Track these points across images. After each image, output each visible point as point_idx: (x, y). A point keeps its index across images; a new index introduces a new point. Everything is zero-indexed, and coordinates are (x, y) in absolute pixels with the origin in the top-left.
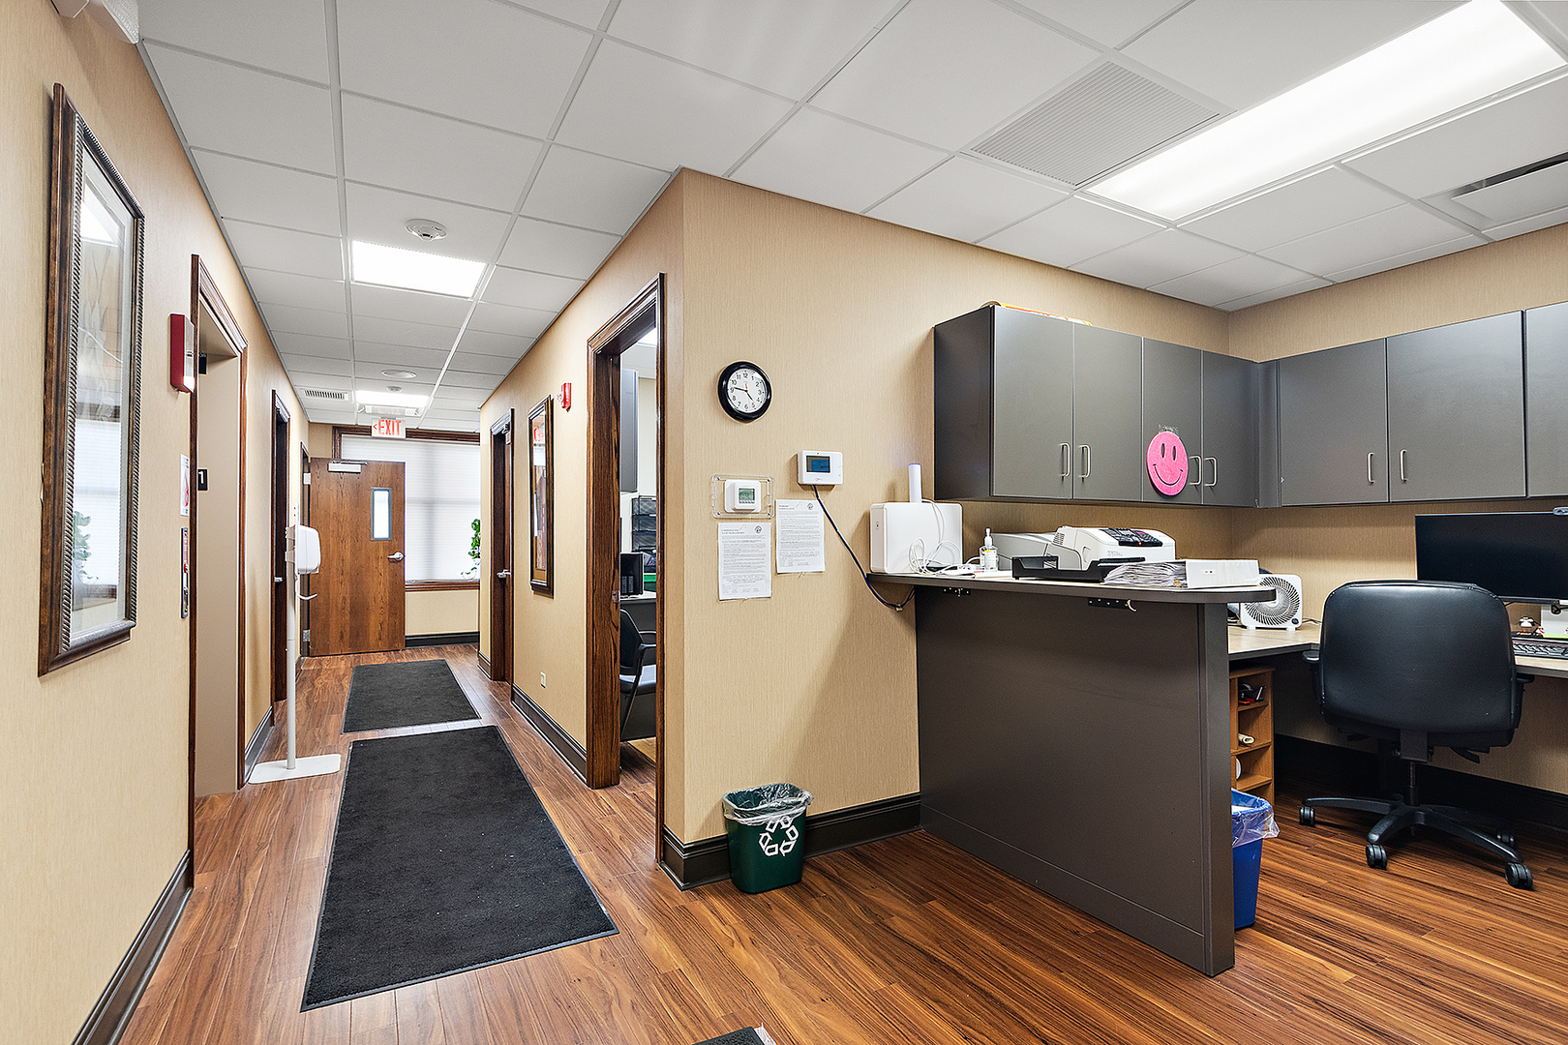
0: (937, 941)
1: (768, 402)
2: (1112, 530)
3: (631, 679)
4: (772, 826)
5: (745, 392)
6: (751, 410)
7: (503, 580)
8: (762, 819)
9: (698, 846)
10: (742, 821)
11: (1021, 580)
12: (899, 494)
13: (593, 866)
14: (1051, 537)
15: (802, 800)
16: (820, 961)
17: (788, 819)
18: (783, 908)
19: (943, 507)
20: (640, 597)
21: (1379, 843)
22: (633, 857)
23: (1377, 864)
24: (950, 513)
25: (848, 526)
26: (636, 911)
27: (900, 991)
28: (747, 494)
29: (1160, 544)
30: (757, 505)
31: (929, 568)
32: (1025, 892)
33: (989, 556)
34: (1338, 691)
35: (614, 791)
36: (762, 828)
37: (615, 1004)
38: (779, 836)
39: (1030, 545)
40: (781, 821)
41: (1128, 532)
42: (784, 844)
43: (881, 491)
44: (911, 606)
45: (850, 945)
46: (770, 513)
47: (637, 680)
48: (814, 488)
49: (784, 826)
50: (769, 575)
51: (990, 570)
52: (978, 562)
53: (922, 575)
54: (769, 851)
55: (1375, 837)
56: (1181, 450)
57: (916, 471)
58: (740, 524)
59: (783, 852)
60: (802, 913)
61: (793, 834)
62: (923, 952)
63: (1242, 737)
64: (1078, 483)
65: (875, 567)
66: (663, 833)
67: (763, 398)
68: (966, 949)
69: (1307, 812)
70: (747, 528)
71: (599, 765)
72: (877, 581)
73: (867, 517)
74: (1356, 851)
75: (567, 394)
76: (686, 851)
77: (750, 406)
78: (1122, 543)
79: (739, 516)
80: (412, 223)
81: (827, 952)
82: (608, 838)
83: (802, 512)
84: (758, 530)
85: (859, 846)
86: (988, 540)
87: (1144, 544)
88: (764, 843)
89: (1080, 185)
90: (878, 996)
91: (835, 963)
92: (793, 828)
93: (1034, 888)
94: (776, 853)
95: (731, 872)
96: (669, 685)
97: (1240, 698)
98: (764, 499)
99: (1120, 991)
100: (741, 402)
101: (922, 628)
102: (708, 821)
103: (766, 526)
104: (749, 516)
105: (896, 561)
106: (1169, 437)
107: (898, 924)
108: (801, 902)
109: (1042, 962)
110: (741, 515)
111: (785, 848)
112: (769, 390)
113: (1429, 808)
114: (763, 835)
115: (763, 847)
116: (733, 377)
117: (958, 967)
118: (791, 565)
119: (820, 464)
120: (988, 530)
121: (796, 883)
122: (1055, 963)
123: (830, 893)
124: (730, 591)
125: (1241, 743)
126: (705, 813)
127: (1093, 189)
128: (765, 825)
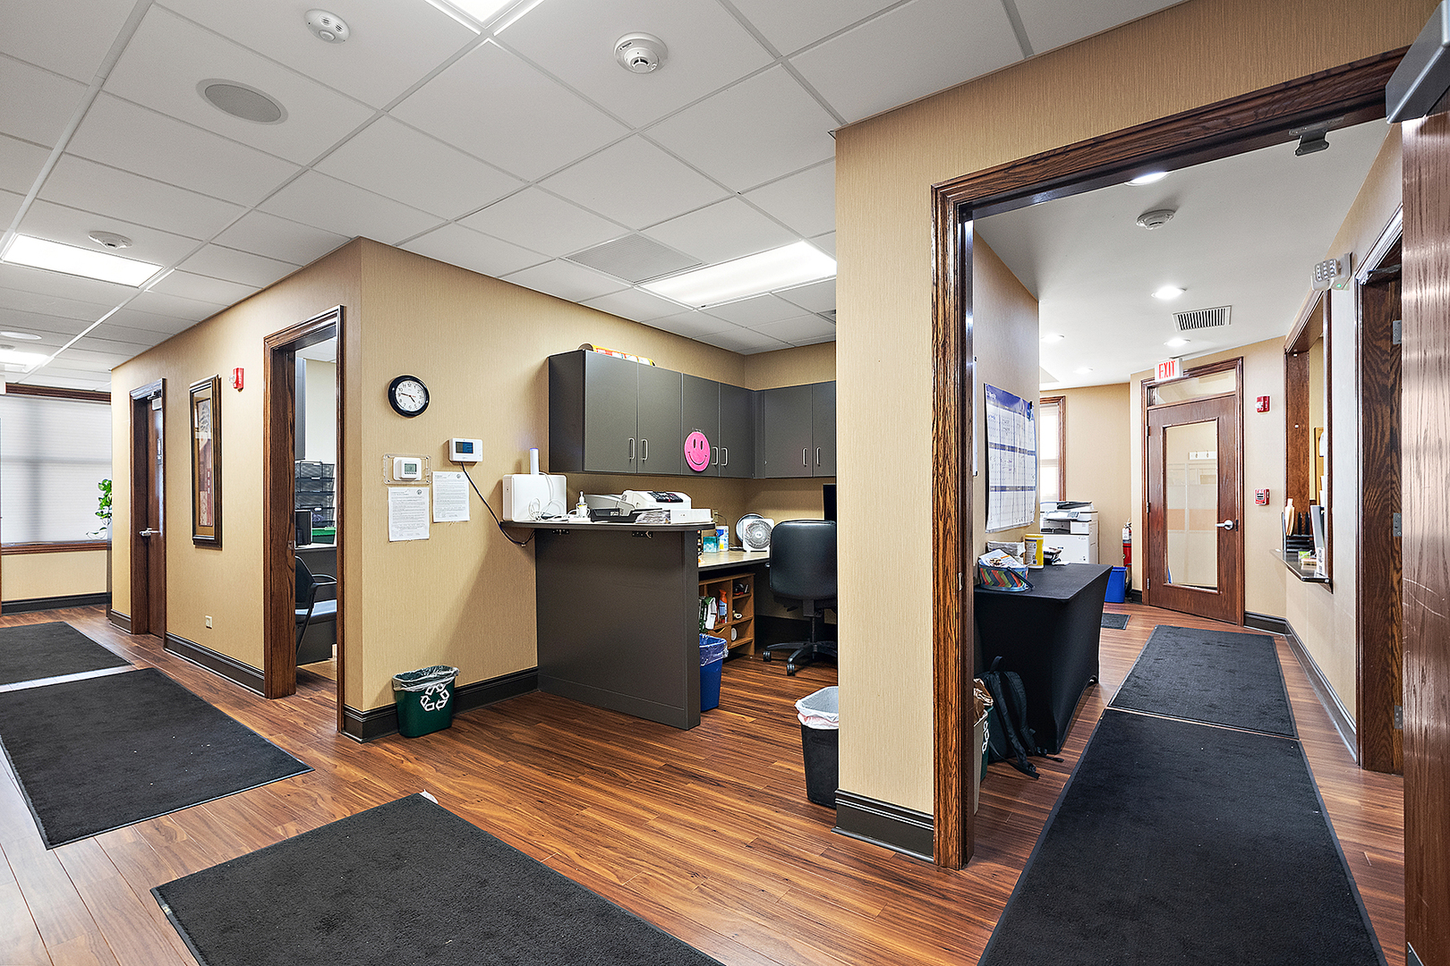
0: (540, 740)
1: (425, 406)
2: (654, 493)
3: (305, 612)
4: (429, 691)
5: (409, 397)
6: (413, 409)
7: (147, 538)
8: (422, 686)
9: (373, 712)
10: (408, 689)
11: (596, 523)
12: (524, 468)
13: (284, 741)
14: (620, 496)
15: (452, 672)
16: (463, 760)
17: (442, 685)
18: (438, 741)
19: (553, 477)
20: (308, 547)
21: (792, 663)
22: (318, 732)
23: (791, 674)
24: (558, 482)
25: (487, 490)
26: (326, 758)
27: (513, 763)
28: (411, 468)
29: (681, 501)
30: (419, 475)
31: (543, 518)
32: (598, 711)
33: (583, 510)
34: (776, 582)
35: (292, 698)
36: (422, 692)
37: (319, 800)
38: (436, 697)
39: (607, 502)
40: (437, 687)
41: (665, 494)
42: (439, 702)
43: (511, 466)
44: (532, 543)
45: (484, 750)
46: (428, 480)
47: (310, 612)
48: (462, 464)
49: (439, 690)
50: (428, 524)
51: (581, 517)
52: (575, 513)
53: (537, 522)
54: (428, 708)
55: (791, 660)
56: (706, 443)
57: (535, 452)
58: (406, 488)
59: (438, 708)
60: (452, 741)
61: (445, 695)
62: (530, 746)
63: (736, 615)
64: (640, 463)
65: (506, 517)
66: (343, 710)
67: (423, 401)
68: (557, 741)
69: (767, 654)
70: (411, 491)
71: (278, 680)
72: (508, 527)
73: (500, 484)
74: (783, 669)
75: (240, 377)
76: (364, 716)
77: (413, 406)
78: (658, 501)
79: (405, 483)
80: (96, 234)
81: (468, 756)
82: (295, 725)
83: (453, 481)
84: (419, 493)
85: (493, 704)
86: (582, 499)
87: (672, 501)
88: (424, 702)
89: (636, 283)
90: (499, 768)
91: (473, 759)
92: (445, 691)
93: (604, 709)
94: (433, 708)
95: (399, 729)
96: (349, 604)
97: (734, 592)
98: (424, 471)
99: (638, 743)
100: (406, 404)
101: (539, 557)
102: (381, 695)
103: (425, 490)
104: (413, 483)
105: (521, 512)
106: (697, 436)
107: (516, 737)
108: (451, 736)
109: (601, 739)
110: (406, 482)
111: (439, 705)
112: (427, 397)
113: (820, 643)
114: (423, 697)
115: (423, 705)
116: (400, 386)
117: (550, 749)
118: (444, 516)
119: (466, 448)
120: (582, 493)
121: (448, 728)
122: (605, 737)
123: (471, 730)
124: (398, 535)
125: (734, 618)
126: (378, 690)
127: (645, 286)
128: (425, 690)
